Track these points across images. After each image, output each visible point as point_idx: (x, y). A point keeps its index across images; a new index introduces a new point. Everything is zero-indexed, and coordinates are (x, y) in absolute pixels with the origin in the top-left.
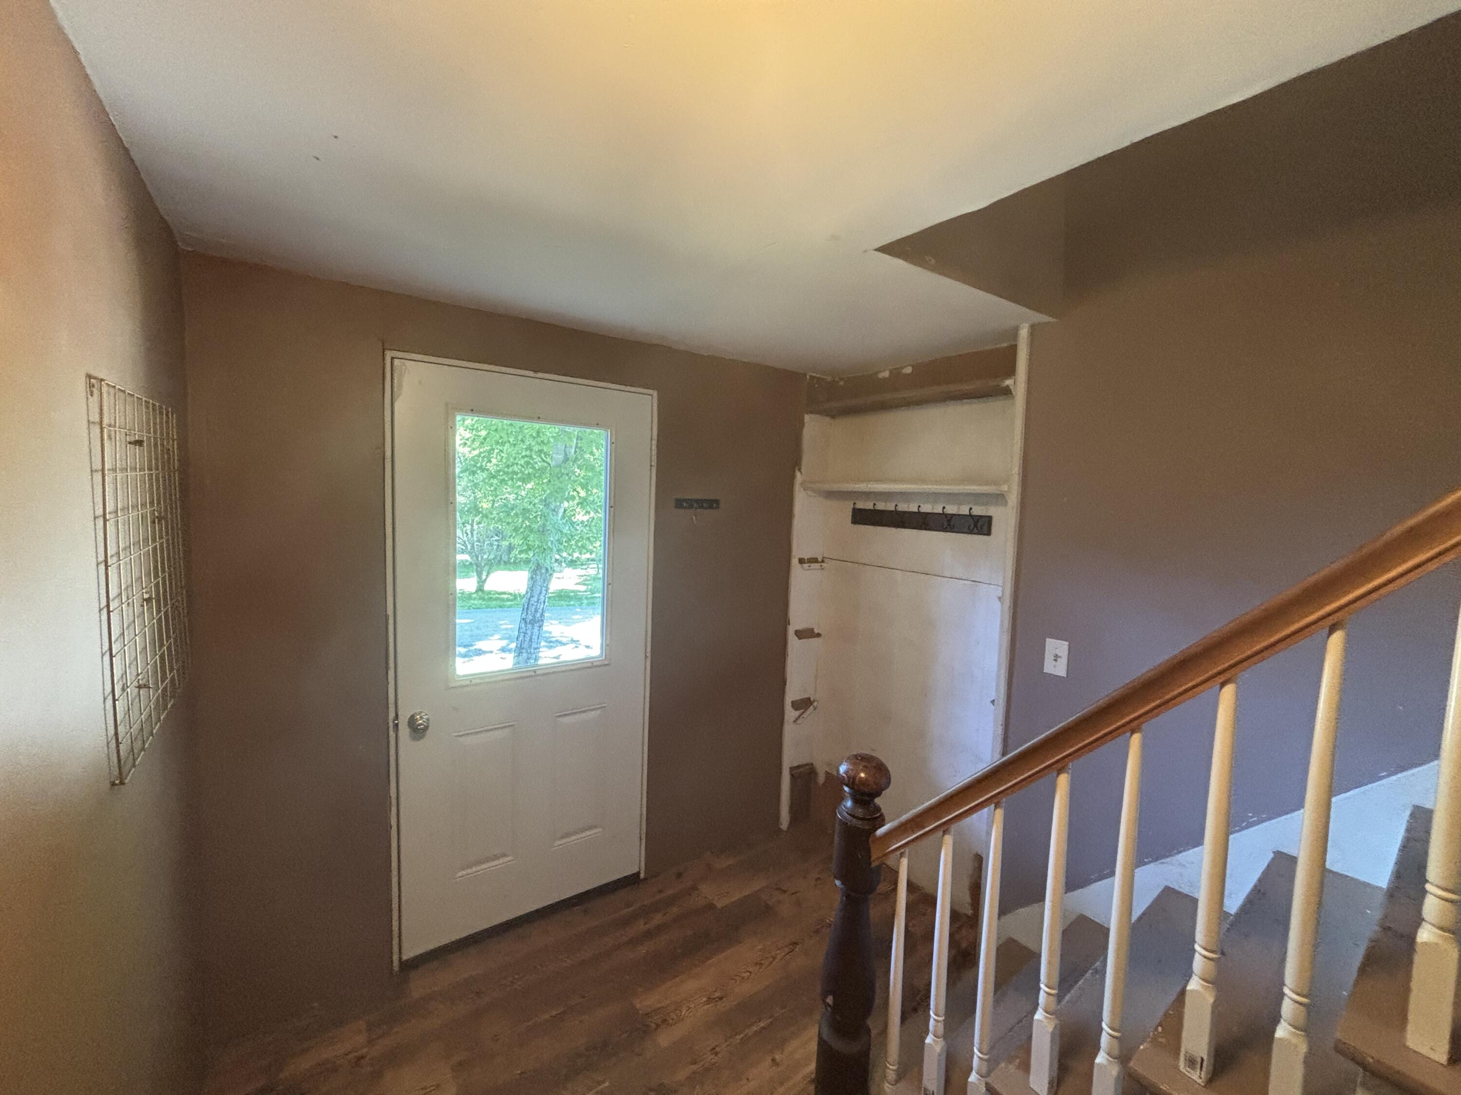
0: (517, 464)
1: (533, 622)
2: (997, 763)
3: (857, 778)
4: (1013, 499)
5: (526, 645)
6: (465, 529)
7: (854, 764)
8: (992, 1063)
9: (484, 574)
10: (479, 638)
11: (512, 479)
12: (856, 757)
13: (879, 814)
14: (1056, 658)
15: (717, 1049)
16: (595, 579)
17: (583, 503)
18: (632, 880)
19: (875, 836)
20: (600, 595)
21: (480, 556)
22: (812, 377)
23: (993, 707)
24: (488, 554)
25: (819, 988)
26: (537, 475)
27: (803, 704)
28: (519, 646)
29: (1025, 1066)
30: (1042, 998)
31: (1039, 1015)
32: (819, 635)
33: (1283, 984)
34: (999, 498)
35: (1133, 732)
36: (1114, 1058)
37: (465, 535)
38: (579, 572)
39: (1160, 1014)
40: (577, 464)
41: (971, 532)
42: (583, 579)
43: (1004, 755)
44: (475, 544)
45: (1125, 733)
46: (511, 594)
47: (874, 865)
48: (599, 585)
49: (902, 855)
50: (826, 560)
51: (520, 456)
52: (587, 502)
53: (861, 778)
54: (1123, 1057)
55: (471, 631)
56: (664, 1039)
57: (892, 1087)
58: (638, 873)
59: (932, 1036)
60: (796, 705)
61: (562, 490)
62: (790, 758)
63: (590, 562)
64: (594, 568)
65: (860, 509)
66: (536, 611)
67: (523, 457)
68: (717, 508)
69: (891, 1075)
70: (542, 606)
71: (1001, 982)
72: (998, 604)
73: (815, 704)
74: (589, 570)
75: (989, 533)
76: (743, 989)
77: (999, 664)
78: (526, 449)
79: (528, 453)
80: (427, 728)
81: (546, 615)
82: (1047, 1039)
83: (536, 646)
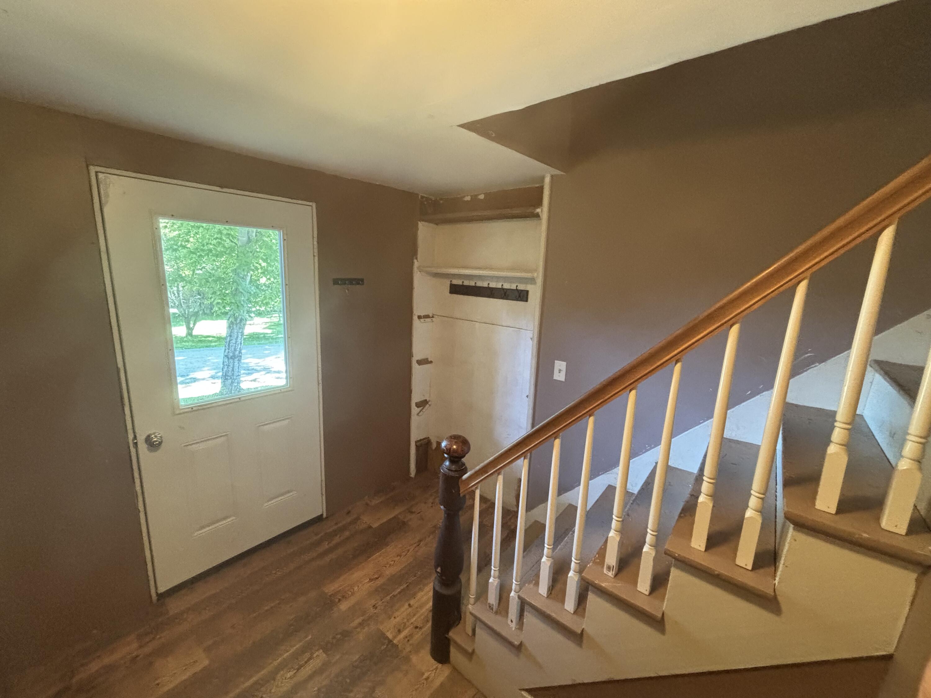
0: (211, 244)
1: (233, 357)
2: (530, 432)
3: (452, 449)
4: (540, 281)
5: (230, 374)
6: (172, 290)
7: (450, 441)
8: (521, 586)
9: (192, 323)
10: (194, 370)
11: (208, 255)
12: (451, 437)
13: (464, 467)
14: (560, 371)
15: (376, 606)
16: (278, 325)
17: (265, 272)
18: (319, 519)
19: (462, 479)
20: (283, 336)
21: (187, 310)
22: (422, 197)
23: (527, 399)
24: (193, 309)
25: (433, 563)
26: (228, 252)
27: (423, 404)
28: (224, 374)
29: (537, 584)
30: (546, 550)
31: (544, 559)
32: (431, 362)
33: (647, 527)
34: (532, 281)
35: (590, 416)
36: (577, 573)
37: (172, 295)
38: (265, 320)
39: (598, 548)
40: (258, 244)
41: (517, 300)
42: (268, 325)
43: (533, 426)
44: (182, 301)
45: (586, 417)
46: (214, 337)
47: (461, 495)
48: (281, 329)
49: (476, 488)
50: (435, 316)
51: (213, 238)
52: (267, 272)
53: (454, 449)
54: (580, 571)
55: (186, 365)
56: (344, 606)
57: (472, 606)
58: (322, 515)
59: (493, 578)
60: (418, 405)
61: (247, 264)
62: (416, 435)
63: (273, 313)
64: (276, 317)
65: (455, 285)
66: (235, 350)
67: (216, 239)
68: (363, 284)
69: (472, 601)
70: (239, 346)
71: (527, 547)
72: (531, 342)
73: (430, 403)
74: (272, 318)
75: (527, 301)
76: (389, 572)
77: (531, 377)
78: (218, 233)
79: (219, 236)
80: (160, 443)
81: (243, 351)
82: (547, 569)
83: (237, 374)
